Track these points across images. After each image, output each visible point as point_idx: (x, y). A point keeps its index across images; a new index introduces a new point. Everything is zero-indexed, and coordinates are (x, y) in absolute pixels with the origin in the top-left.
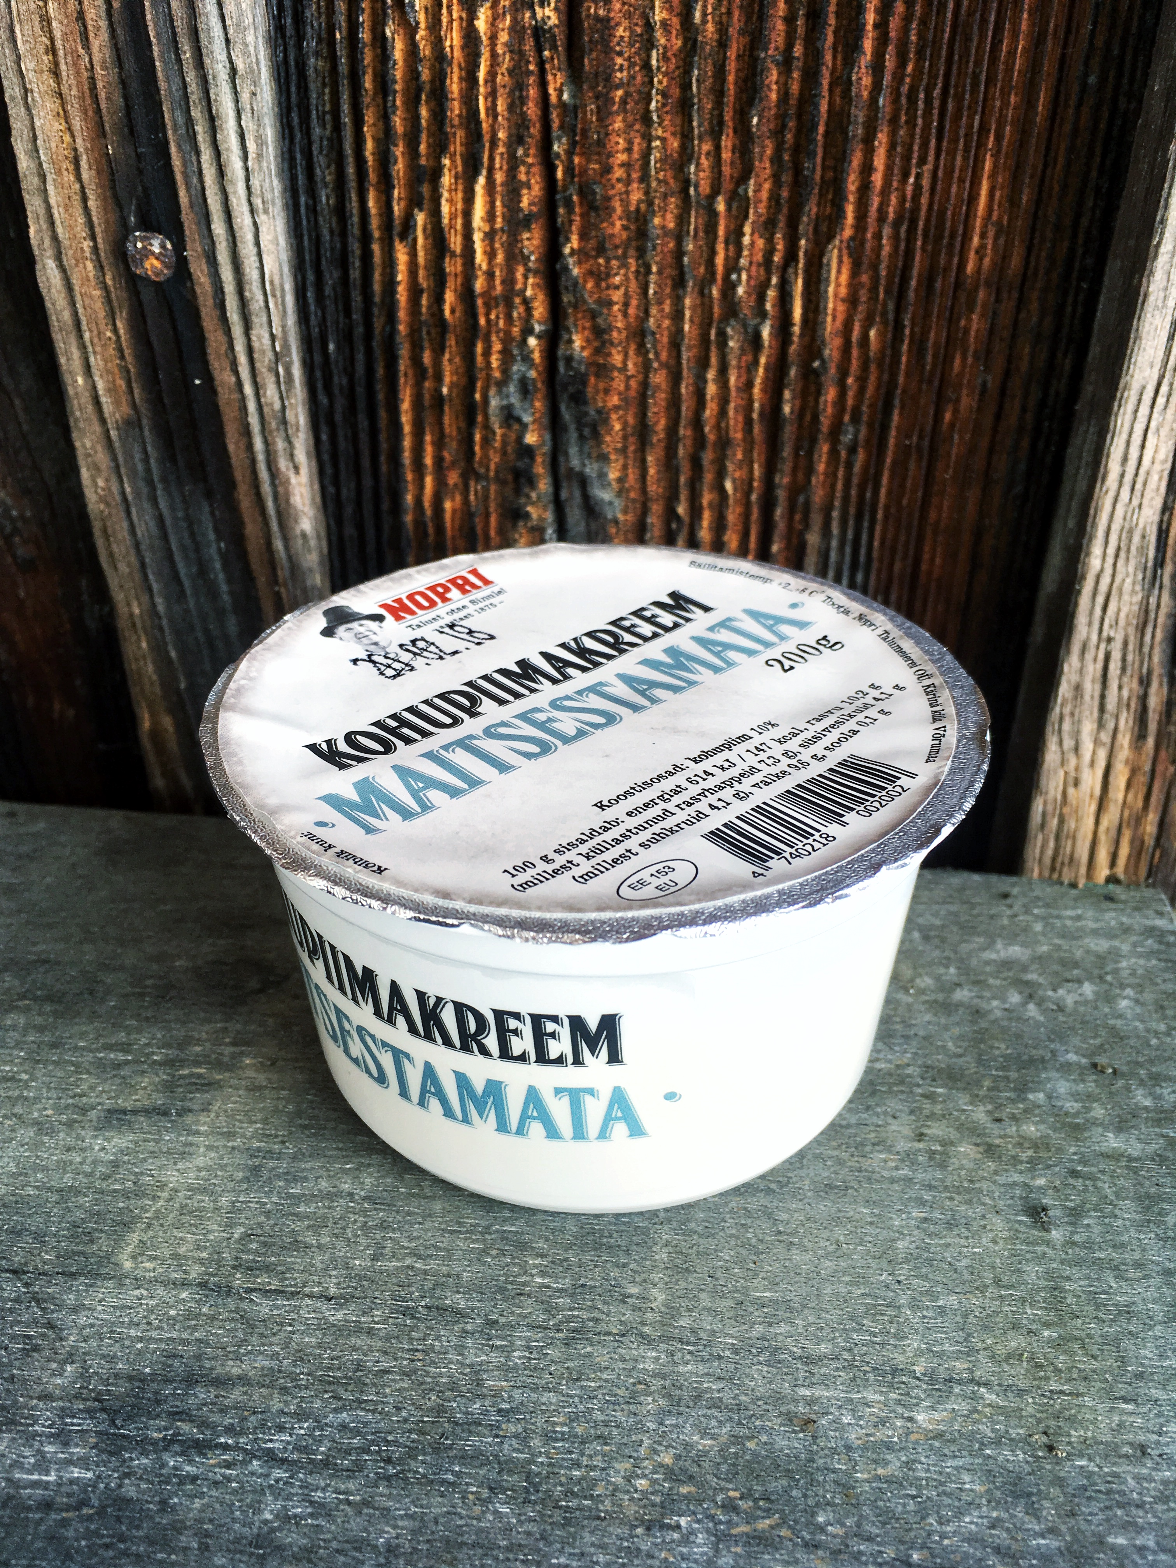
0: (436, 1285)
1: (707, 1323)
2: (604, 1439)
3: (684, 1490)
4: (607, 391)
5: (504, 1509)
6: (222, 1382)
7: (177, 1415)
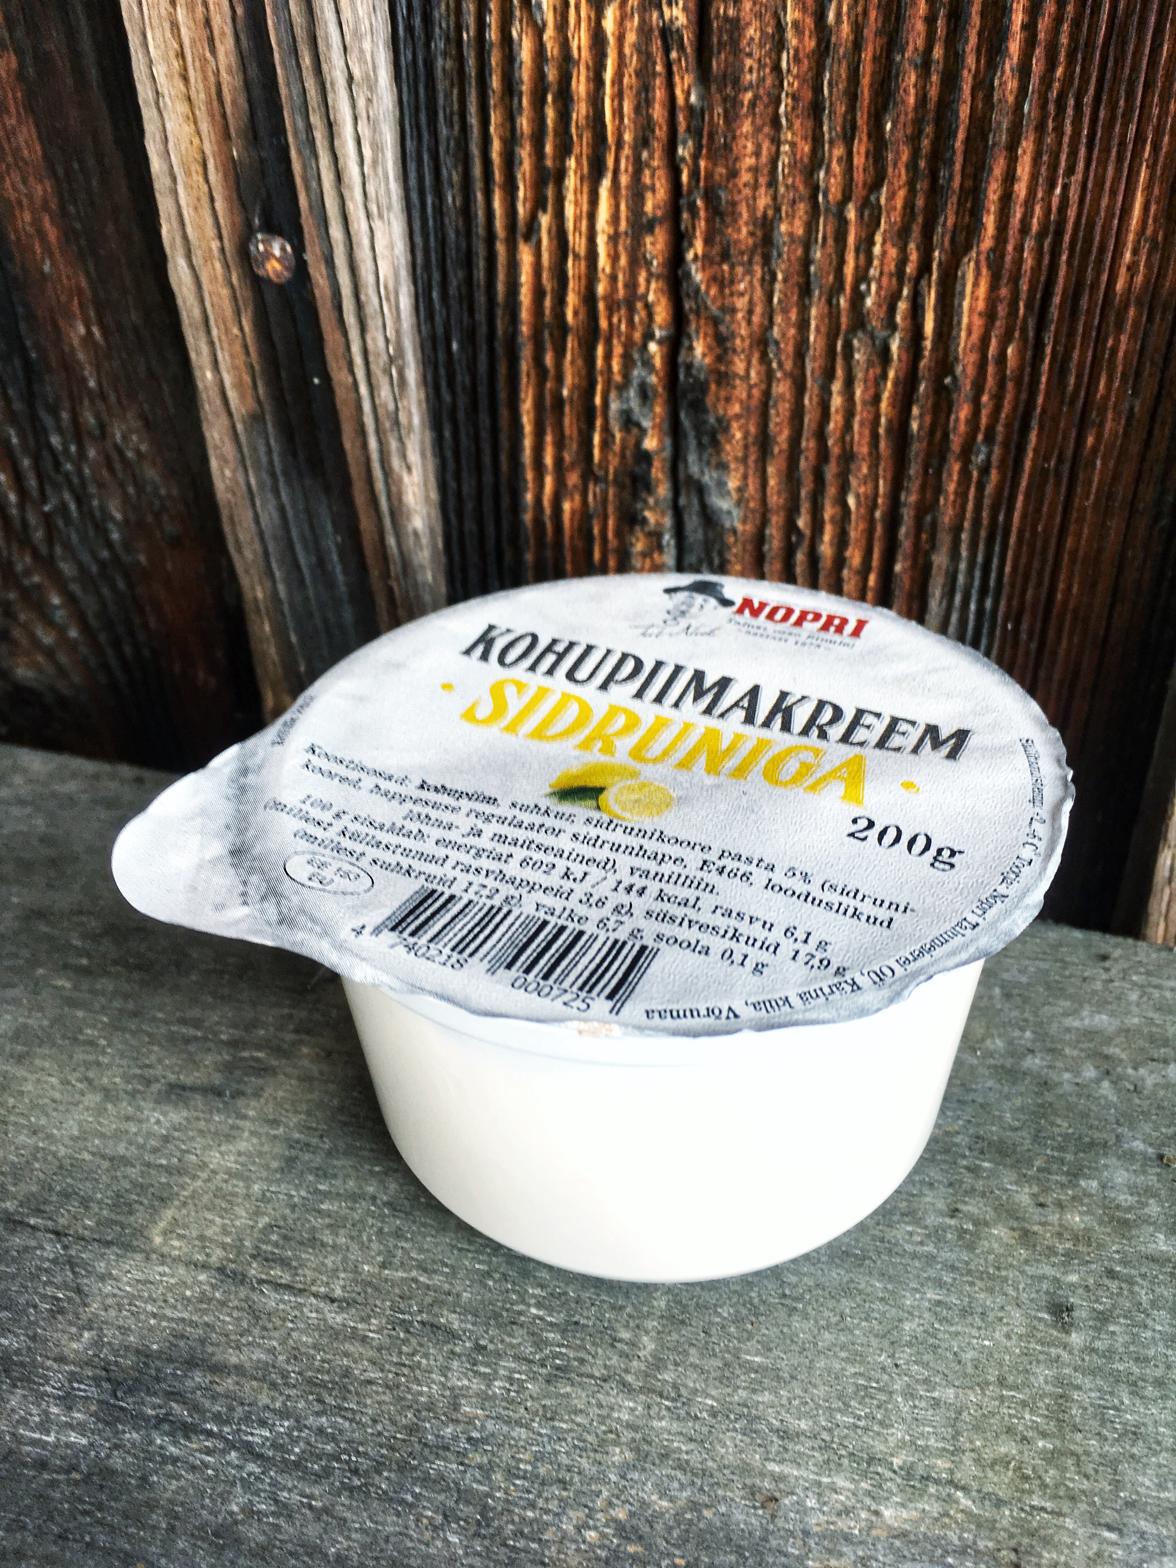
0: (435, 1301)
1: (692, 1381)
2: (564, 1484)
3: (631, 1549)
4: (728, 400)
5: (454, 1539)
6: (219, 1369)
7: (174, 1395)
